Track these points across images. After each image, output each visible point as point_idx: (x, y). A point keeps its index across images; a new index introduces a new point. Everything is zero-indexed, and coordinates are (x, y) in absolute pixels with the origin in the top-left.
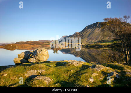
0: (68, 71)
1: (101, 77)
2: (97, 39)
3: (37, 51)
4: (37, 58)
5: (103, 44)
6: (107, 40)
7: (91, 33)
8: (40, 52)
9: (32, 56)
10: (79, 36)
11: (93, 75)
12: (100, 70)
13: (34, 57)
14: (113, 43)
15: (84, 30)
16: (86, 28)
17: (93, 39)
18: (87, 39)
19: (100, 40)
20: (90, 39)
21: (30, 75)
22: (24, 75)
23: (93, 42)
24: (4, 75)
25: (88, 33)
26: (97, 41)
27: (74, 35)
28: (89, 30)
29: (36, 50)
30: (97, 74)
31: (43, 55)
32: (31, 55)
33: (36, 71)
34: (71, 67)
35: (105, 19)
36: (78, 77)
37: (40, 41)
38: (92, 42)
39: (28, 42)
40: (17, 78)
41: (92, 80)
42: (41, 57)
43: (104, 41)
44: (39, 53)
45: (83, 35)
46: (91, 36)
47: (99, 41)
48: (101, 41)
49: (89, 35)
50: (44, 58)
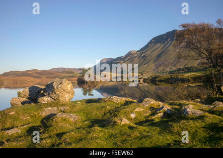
0: (103, 107)
1: (147, 113)
2: (174, 66)
3: (54, 84)
4: (54, 96)
5: (187, 75)
6: (196, 68)
7: (163, 52)
8: (60, 86)
9: (45, 94)
10: (136, 59)
11: (136, 110)
12: (147, 105)
13: (49, 94)
14: (208, 73)
15: (147, 46)
16: (151, 42)
17: (166, 66)
18: (154, 65)
19: (182, 67)
20: (160, 65)
21: (48, 114)
22: (39, 113)
23: (166, 70)
24: (11, 113)
25: (156, 53)
26: (174, 69)
27: (127, 56)
28: (158, 45)
29: (52, 83)
30: (142, 110)
31: (64, 90)
32: (42, 92)
33: (55, 108)
34: (108, 103)
35: (184, 26)
36: (116, 113)
37: (53, 69)
38: (165, 72)
39: (29, 72)
40: (29, 118)
41: (133, 116)
42: (60, 94)
43: (189, 70)
44: (57, 87)
45: (144, 56)
46: (162, 59)
47: (180, 69)
48: (183, 70)
49: (157, 57)
50: (66, 96)
